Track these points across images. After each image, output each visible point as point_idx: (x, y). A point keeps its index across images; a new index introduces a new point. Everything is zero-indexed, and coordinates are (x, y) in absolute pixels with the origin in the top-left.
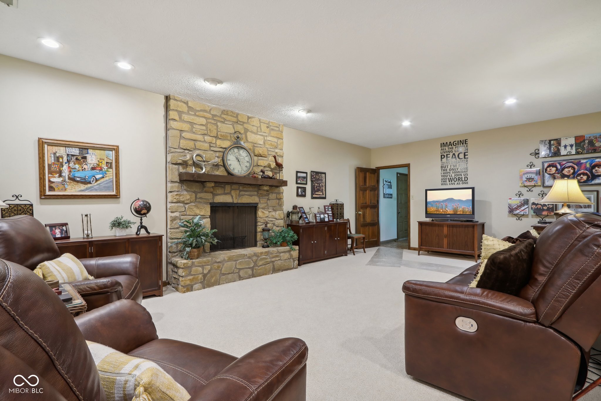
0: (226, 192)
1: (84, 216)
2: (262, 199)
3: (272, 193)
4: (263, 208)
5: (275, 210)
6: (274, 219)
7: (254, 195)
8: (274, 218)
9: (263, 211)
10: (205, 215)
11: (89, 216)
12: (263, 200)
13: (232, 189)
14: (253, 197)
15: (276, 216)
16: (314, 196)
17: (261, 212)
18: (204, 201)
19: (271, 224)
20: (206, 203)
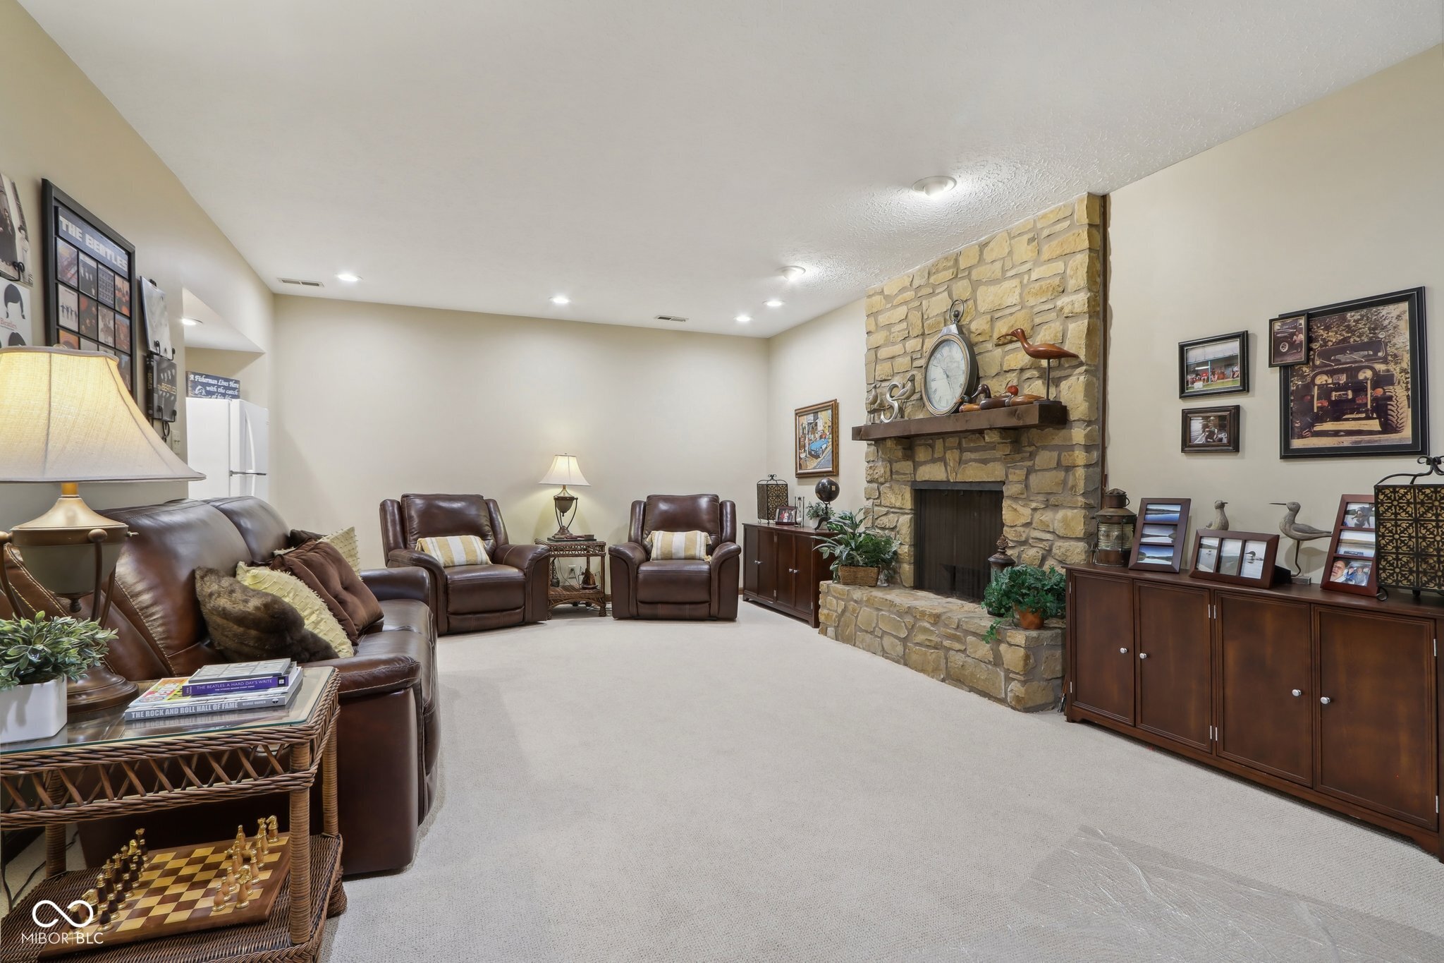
0: (936, 456)
1: (797, 499)
2: (1013, 470)
3: (1044, 448)
4: (1015, 498)
5: (1048, 506)
6: (1048, 536)
7: (994, 460)
8: (1049, 532)
9: (1014, 506)
10: (904, 507)
11: (802, 499)
12: (1017, 475)
13: (946, 449)
14: (991, 465)
15: (1056, 525)
16: (1297, 443)
17: (1010, 509)
18: (902, 478)
19: (1035, 550)
20: (905, 483)
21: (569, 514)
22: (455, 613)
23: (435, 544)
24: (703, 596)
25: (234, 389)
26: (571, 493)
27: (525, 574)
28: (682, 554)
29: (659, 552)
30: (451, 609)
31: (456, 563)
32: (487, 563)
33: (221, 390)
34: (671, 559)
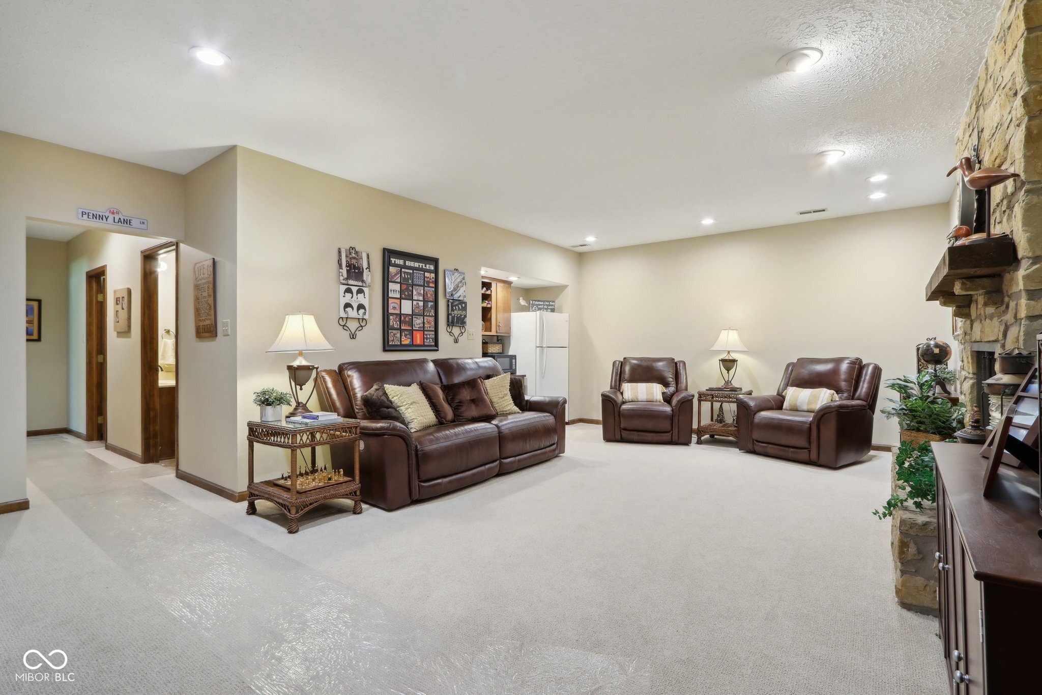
0: (978, 313)
10: (969, 370)
20: (969, 344)
21: (732, 372)
22: (625, 429)
23: (629, 388)
24: (802, 442)
25: (552, 305)
26: (734, 356)
27: (673, 410)
28: (805, 408)
29: (787, 405)
30: (622, 426)
31: (640, 400)
32: (660, 402)
33: (546, 307)
34: (798, 411)
